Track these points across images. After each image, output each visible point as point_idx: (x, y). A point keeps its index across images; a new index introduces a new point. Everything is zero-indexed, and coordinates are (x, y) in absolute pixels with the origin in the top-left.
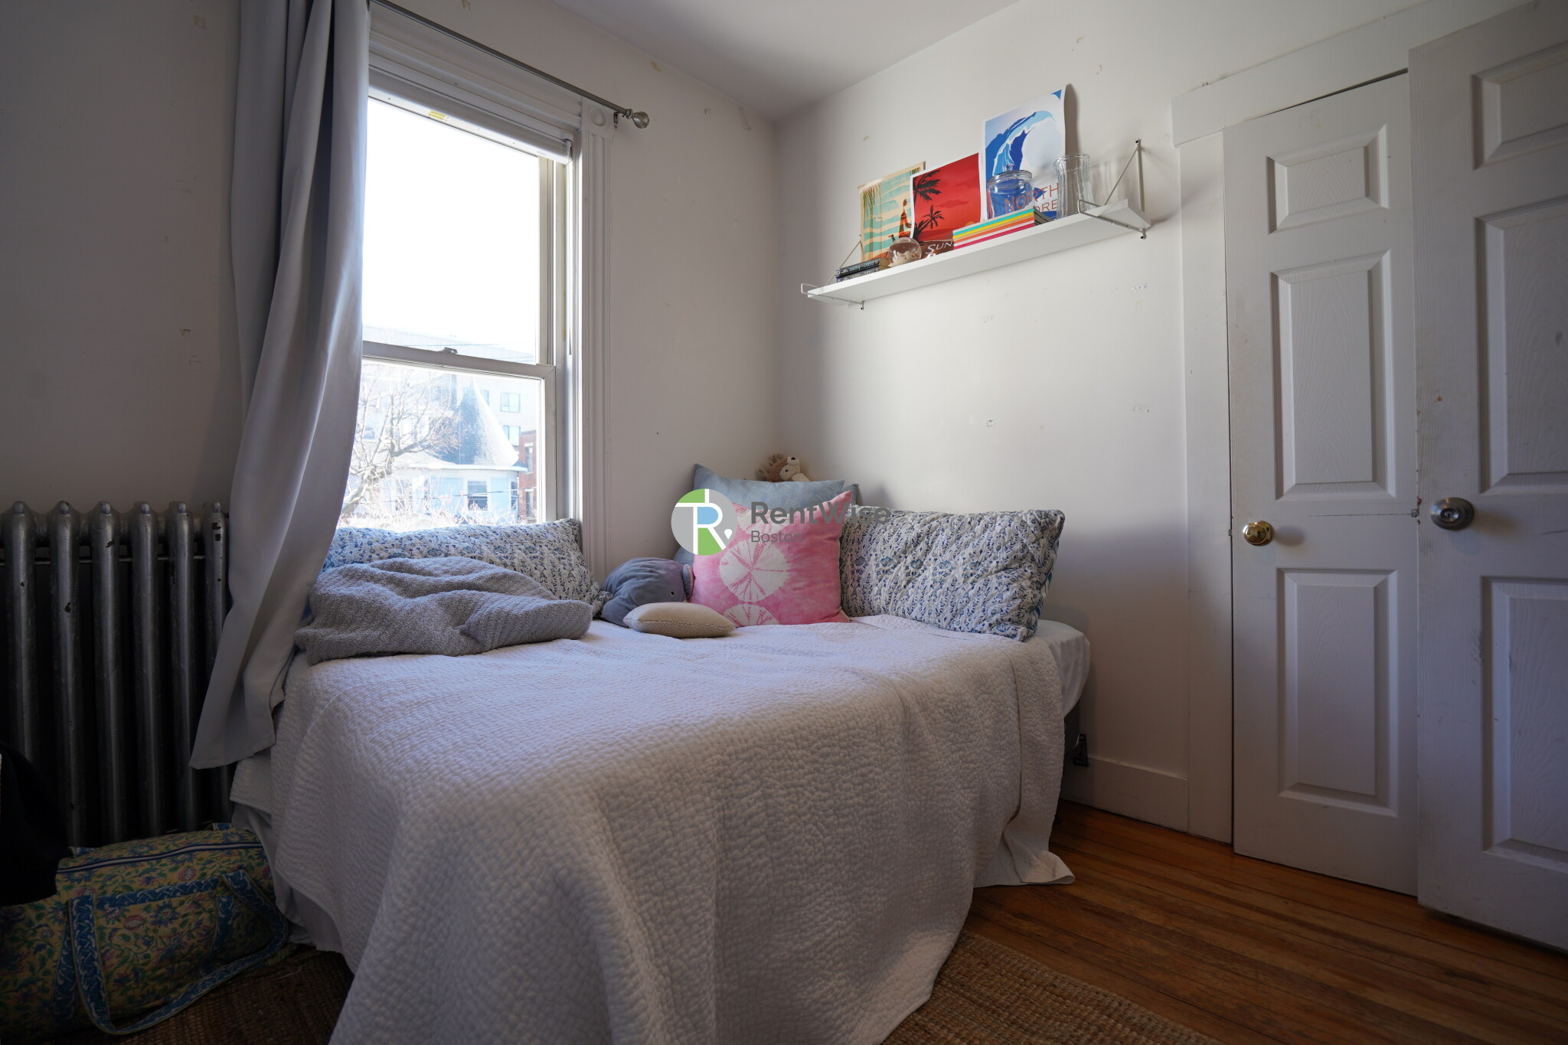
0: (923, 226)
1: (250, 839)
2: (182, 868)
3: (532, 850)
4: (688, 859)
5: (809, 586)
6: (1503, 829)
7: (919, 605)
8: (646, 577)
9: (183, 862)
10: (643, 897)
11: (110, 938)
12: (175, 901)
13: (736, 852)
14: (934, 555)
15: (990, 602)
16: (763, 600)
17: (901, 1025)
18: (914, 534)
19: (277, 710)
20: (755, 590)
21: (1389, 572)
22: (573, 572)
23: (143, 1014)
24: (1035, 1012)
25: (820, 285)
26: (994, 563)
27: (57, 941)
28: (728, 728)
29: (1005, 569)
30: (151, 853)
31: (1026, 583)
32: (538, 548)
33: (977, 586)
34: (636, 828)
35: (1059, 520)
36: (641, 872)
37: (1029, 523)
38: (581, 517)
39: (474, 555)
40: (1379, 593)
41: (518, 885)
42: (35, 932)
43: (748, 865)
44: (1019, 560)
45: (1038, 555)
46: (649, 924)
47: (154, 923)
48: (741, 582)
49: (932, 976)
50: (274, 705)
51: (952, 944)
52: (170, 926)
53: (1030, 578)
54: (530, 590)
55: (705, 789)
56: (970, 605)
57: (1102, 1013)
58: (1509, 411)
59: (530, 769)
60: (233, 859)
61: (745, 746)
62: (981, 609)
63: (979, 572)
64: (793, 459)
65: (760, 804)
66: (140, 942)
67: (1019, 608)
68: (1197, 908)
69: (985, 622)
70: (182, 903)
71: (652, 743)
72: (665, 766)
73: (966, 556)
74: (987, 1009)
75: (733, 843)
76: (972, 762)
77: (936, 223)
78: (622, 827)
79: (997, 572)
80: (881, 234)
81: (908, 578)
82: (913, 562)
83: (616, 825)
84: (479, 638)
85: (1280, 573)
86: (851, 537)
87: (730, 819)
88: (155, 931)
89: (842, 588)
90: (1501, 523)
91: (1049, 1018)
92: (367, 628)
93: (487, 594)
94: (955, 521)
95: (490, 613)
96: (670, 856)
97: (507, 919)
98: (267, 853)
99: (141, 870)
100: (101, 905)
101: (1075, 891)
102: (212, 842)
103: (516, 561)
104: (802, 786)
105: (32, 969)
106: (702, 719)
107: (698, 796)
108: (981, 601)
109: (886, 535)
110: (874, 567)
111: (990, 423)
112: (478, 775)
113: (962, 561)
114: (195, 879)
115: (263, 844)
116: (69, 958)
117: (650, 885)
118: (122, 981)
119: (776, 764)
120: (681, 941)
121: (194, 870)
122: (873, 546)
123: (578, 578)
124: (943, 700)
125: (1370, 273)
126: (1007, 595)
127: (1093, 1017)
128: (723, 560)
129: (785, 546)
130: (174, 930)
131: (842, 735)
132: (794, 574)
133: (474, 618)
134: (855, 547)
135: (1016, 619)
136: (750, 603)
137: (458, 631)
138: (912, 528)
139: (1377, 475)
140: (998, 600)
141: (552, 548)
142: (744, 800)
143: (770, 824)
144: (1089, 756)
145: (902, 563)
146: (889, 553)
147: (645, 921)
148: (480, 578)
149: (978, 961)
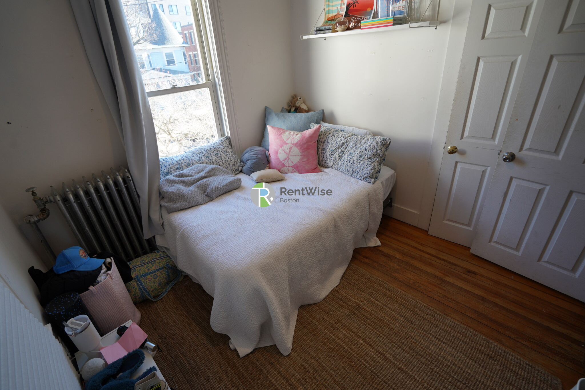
0: (350, 6)
1: (166, 255)
2: (154, 266)
3: (248, 283)
4: (281, 276)
5: (308, 160)
6: (495, 239)
7: (342, 168)
8: (255, 159)
9: (154, 264)
10: (272, 286)
11: (147, 283)
12: (156, 273)
13: (292, 270)
14: (348, 150)
15: (364, 170)
16: (293, 166)
17: (332, 290)
18: (341, 142)
19: (163, 225)
20: (290, 161)
21: (488, 167)
22: (231, 159)
23: (159, 295)
24: (364, 286)
25: (308, 34)
26: (367, 156)
27: (136, 286)
28: (288, 242)
29: (370, 158)
30: (145, 262)
31: (376, 164)
32: (219, 153)
33: (361, 164)
34: (269, 273)
35: (389, 142)
36: (272, 281)
37: (379, 142)
38: (230, 135)
39: (201, 162)
40: (484, 172)
41: (246, 290)
42: (131, 285)
43: (295, 271)
44: (374, 155)
45: (381, 154)
46: (275, 291)
47: (154, 279)
48: (286, 159)
49: (340, 278)
50: (161, 224)
51: (346, 269)
52: (158, 279)
53: (378, 161)
54: (220, 172)
55: (284, 260)
56: (358, 170)
57: (380, 286)
58: (536, 128)
59: (243, 264)
60: (164, 261)
61: (293, 246)
62: (361, 172)
63: (362, 159)
64: (300, 98)
65: (297, 258)
66: (153, 283)
67: (373, 173)
68: (412, 253)
69: (362, 177)
70: (158, 273)
71: (270, 251)
72: (274, 257)
73: (358, 152)
74: (353, 285)
75: (291, 268)
76: (354, 227)
77: (355, 5)
78: (266, 274)
79: (367, 159)
80: (333, 6)
81: (339, 157)
82: (341, 152)
83: (265, 274)
84: (211, 197)
85: (457, 163)
86: (321, 140)
87: (290, 263)
88: (155, 280)
89: (318, 157)
90: (521, 162)
91: (367, 287)
92: (181, 202)
93: (210, 179)
94: (355, 139)
95: (213, 188)
96: (278, 276)
97: (245, 296)
98: (171, 257)
99: (145, 267)
100: (141, 277)
101: (381, 249)
102: (158, 257)
103: (213, 160)
104: (307, 250)
105: (134, 292)
106: (281, 240)
107: (283, 262)
108: (362, 169)
109: (332, 141)
110: (328, 153)
111: (371, 95)
112: (231, 265)
113: (356, 154)
114: (158, 268)
115: (169, 255)
116: (140, 288)
117: (274, 283)
118: (153, 291)
119: (301, 247)
120: (282, 292)
121: (157, 266)
122: (328, 145)
123: (233, 161)
124: (346, 214)
125: (512, 63)
126: (370, 168)
127: (377, 287)
128: (279, 152)
129: (299, 147)
130: (159, 279)
131: (317, 234)
132: (303, 156)
133: (208, 190)
134: (322, 144)
135: (371, 176)
136: (289, 166)
137: (205, 196)
138: (341, 140)
139: (493, 137)
140: (367, 170)
141: (223, 152)
142: (293, 259)
143: (300, 261)
144: (393, 204)
145: (337, 152)
146: (333, 148)
147: (274, 291)
148: (206, 173)
149: (352, 272)
